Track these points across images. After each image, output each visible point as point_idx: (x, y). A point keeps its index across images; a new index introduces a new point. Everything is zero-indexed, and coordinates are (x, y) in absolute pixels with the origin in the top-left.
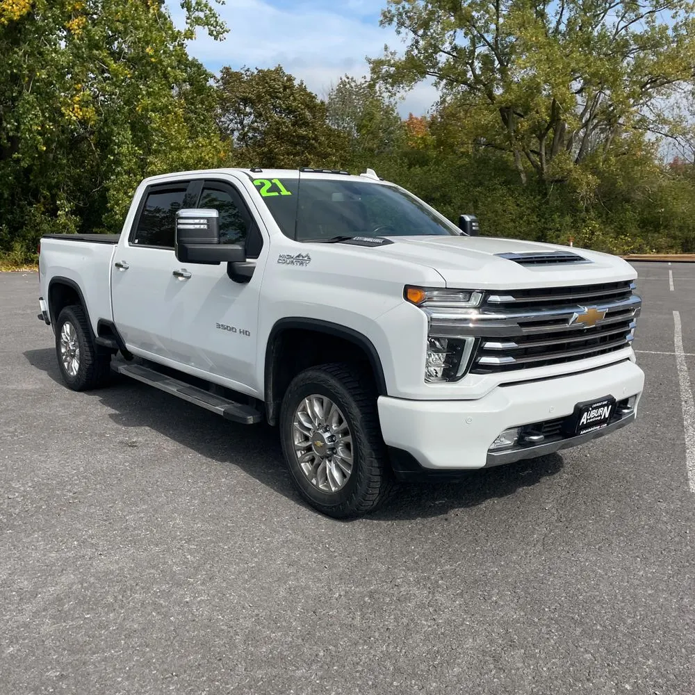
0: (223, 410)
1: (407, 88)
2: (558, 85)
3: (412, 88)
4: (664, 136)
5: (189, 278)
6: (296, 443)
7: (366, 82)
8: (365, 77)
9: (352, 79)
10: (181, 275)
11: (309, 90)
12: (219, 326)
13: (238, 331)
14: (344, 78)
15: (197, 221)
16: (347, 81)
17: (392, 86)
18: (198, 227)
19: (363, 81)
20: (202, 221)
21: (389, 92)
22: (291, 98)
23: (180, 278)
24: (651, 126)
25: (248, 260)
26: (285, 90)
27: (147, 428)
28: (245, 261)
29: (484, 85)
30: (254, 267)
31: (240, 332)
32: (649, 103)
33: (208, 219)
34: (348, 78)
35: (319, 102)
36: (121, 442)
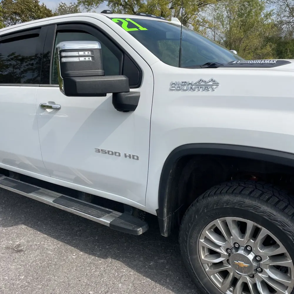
0: (109, 222)
1: (96, 7)
2: (163, 5)
3: (98, 7)
4: (206, 28)
5: (58, 109)
6: (203, 257)
7: (72, 5)
8: (71, 3)
9: (65, 4)
10: (50, 107)
11: (47, 8)
12: (98, 151)
13: (122, 155)
14: (61, 4)
15: (81, 53)
16: (62, 5)
17: (88, 6)
18: (82, 59)
19: (71, 5)
20: (86, 53)
21: (87, 8)
22: (39, 12)
23: (48, 110)
24: (201, 24)
25: (131, 90)
26: (35, 7)
27: (24, 227)
28: (129, 91)
29: (130, 6)
30: (139, 96)
31: (126, 156)
32: (198, 14)
33: (91, 50)
34: (63, 4)
35: (53, 13)
36: (7, 248)
